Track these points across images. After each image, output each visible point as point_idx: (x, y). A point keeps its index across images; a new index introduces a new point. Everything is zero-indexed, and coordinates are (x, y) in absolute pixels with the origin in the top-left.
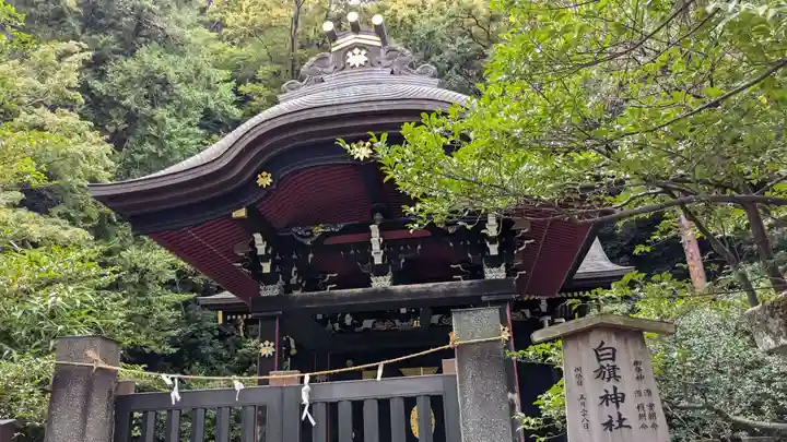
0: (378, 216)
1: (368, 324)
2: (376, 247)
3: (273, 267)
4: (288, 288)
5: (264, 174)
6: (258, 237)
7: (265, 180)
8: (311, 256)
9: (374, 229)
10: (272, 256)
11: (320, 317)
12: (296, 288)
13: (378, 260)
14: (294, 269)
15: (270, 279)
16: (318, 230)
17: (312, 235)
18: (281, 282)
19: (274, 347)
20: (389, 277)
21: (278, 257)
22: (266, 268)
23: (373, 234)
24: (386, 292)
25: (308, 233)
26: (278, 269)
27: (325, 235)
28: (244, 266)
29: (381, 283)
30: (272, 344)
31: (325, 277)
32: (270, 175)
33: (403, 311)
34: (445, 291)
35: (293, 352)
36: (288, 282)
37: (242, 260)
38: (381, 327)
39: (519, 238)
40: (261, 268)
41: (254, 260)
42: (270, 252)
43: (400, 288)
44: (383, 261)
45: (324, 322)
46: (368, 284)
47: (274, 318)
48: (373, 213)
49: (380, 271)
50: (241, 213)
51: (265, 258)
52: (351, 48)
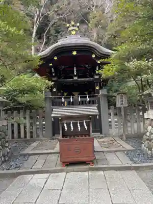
2: (75, 71)
13: (75, 74)
15: (54, 77)
16: (63, 67)
22: (54, 74)
23: (74, 69)
24: (76, 80)
25: (61, 68)
29: (76, 78)
32: (56, 57)
42: (54, 71)
43: (79, 79)
46: (73, 78)
49: (75, 76)
50: (51, 65)
52: (72, 30)
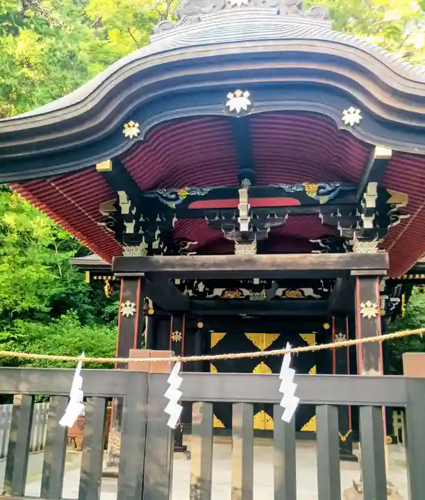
0: (246, 182)
1: (218, 292)
2: (243, 213)
3: (136, 228)
4: (151, 251)
5: (131, 123)
6: (122, 195)
7: (132, 130)
8: (175, 219)
9: (243, 193)
10: (137, 217)
11: (178, 282)
12: (158, 252)
13: (244, 227)
14: (158, 232)
15: (134, 240)
16: (183, 193)
17: (177, 198)
18: (144, 245)
19: (135, 307)
20: (254, 245)
21: (141, 219)
22: (130, 228)
23: (241, 199)
24: (250, 261)
25: (173, 196)
26: (141, 231)
27: (190, 199)
28: (108, 226)
29: (244, 251)
30: (133, 305)
31: (186, 245)
32: (137, 125)
33: (256, 281)
34: (312, 264)
35: (151, 312)
36: (150, 245)
37: (106, 220)
38: (231, 295)
39: (395, 213)
40: (125, 228)
41: (118, 221)
42: (134, 212)
43: (265, 257)
44: (249, 228)
45: (181, 287)
46: (231, 251)
47: (136, 278)
48: (241, 178)
49: (245, 239)
50: (105, 165)
51: (129, 218)
